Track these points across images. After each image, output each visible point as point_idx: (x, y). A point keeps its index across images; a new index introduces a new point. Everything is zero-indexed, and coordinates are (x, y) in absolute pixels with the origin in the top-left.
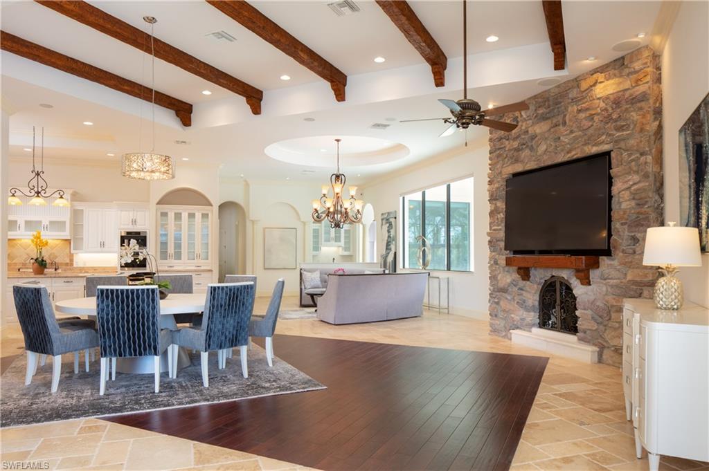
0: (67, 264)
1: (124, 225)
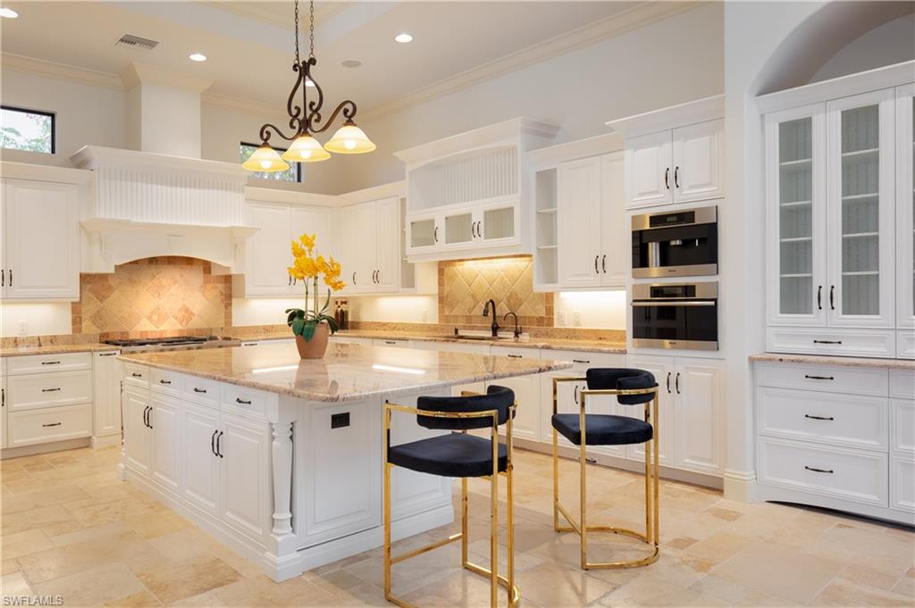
0: (540, 321)
1: (641, 194)
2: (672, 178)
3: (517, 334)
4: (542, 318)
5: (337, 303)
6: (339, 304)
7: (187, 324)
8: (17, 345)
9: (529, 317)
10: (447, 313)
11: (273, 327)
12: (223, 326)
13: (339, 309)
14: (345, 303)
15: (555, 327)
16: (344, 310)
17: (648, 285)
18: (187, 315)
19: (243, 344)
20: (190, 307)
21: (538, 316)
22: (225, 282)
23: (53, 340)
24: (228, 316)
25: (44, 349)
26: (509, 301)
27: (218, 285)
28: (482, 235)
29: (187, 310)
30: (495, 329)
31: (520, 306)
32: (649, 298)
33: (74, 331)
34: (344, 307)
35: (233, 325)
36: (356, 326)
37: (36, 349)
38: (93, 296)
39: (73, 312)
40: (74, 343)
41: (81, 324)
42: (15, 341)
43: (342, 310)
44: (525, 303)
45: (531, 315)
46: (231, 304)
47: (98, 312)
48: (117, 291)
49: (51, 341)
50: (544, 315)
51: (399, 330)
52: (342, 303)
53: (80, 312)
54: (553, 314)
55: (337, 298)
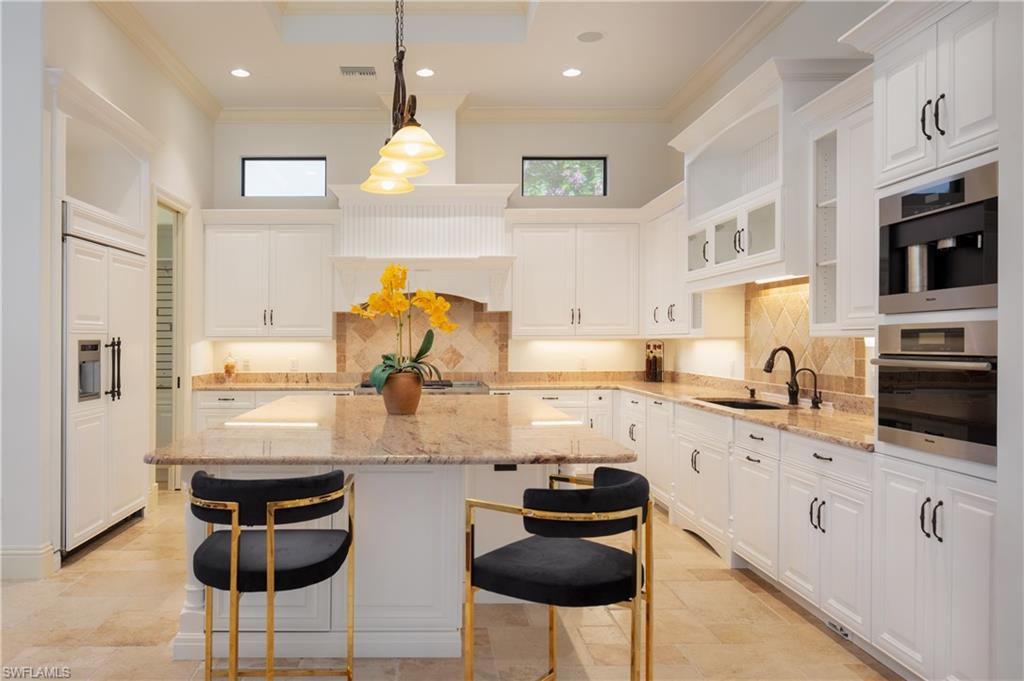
0: (849, 384)
1: (896, 157)
2: (932, 118)
3: (816, 404)
4: (851, 379)
5: (648, 347)
6: (652, 348)
7: (455, 366)
8: (288, 381)
9: (837, 377)
10: (752, 366)
11: (561, 374)
12: (497, 371)
13: (651, 355)
14: (659, 347)
15: (867, 396)
16: (657, 356)
17: (899, 325)
18: (455, 357)
19: (492, 393)
20: (458, 348)
21: (846, 376)
22: (500, 321)
23: (319, 377)
24: (503, 360)
25: (311, 385)
26: (814, 348)
27: (491, 324)
28: (746, 251)
29: (454, 351)
30: (794, 395)
31: (826, 359)
32: (899, 352)
33: (338, 370)
34: (657, 353)
35: (509, 370)
36: (674, 378)
37: (304, 386)
38: (357, 336)
39: (338, 352)
40: (338, 382)
41: (345, 362)
42: (287, 377)
43: (655, 357)
44: (832, 354)
45: (838, 374)
46: (507, 346)
47: (362, 351)
48: (380, 331)
49: (317, 379)
50: (854, 376)
51: (709, 386)
52: (655, 347)
53: (344, 351)
54: (864, 375)
55: (650, 341)
